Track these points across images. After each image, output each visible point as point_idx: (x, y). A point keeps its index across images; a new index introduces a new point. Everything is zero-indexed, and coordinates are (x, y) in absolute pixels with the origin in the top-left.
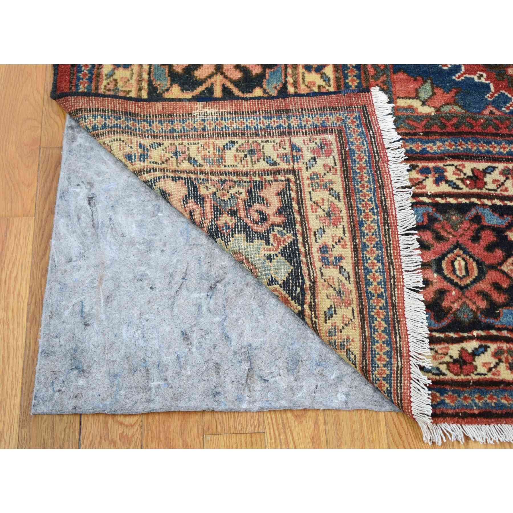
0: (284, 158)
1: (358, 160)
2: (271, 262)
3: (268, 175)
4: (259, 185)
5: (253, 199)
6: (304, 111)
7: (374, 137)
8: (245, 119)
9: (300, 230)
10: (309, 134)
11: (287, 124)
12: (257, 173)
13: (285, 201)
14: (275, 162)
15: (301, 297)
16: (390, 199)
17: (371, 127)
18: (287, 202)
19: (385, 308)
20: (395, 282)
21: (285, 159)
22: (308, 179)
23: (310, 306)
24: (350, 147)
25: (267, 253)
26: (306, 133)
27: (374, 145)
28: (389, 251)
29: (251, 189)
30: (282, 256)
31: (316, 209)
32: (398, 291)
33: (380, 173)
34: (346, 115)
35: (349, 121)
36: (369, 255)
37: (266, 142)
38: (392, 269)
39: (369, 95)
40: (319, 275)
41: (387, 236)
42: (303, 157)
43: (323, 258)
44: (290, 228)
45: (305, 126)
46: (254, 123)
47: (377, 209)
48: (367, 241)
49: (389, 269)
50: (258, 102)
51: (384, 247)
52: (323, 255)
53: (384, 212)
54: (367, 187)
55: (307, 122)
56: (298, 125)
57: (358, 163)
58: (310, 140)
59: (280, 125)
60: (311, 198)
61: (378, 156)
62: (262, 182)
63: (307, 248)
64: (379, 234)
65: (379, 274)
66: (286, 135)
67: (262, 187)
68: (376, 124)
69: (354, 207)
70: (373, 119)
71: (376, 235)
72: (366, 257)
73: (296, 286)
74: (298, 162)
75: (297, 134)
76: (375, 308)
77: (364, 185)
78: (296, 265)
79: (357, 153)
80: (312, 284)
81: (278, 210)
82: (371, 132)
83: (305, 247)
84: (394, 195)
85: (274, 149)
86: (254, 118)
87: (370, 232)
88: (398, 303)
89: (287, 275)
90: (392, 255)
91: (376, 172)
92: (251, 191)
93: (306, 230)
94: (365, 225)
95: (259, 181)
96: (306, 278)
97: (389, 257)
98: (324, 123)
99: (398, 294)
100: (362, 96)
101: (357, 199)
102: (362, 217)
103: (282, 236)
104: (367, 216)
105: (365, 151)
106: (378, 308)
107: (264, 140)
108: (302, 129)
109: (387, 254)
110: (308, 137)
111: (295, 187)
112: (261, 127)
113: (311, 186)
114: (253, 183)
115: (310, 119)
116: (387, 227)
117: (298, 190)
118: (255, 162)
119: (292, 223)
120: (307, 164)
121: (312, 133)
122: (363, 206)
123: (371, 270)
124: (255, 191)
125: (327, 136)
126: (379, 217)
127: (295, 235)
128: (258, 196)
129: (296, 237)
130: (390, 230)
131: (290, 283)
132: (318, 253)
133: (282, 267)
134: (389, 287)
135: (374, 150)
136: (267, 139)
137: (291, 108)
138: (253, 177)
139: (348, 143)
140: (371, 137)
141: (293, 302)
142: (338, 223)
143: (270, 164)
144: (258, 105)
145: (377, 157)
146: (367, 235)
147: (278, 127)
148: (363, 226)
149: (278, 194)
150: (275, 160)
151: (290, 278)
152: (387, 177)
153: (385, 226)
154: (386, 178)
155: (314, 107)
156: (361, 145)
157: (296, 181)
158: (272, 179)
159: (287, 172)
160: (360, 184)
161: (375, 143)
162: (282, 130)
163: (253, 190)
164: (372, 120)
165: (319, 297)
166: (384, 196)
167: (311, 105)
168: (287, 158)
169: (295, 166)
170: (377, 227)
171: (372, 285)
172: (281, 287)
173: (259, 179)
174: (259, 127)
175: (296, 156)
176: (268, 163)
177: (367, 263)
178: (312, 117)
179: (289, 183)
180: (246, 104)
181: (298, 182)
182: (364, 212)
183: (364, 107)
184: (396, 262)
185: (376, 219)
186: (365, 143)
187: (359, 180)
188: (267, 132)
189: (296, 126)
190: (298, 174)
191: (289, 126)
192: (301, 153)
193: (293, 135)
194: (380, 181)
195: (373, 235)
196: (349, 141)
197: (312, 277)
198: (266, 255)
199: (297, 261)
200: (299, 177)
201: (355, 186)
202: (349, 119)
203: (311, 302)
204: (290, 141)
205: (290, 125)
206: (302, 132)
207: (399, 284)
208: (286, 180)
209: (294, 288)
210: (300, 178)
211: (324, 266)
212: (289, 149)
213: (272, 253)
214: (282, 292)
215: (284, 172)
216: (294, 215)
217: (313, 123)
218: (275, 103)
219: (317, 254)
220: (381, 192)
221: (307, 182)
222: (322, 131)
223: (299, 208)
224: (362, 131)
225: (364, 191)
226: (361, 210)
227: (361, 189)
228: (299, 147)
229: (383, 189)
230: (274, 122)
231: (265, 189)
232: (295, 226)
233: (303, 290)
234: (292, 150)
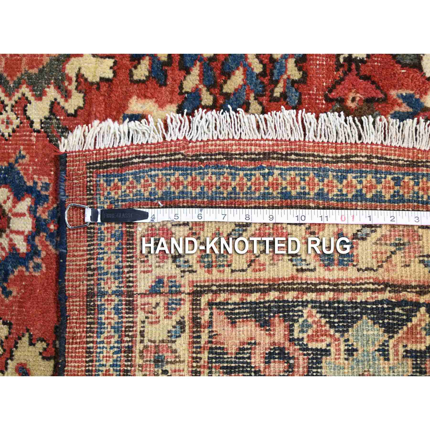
0: (172, 309)
1: (181, 187)
2: (356, 350)
3: (199, 337)
4: (216, 353)
5: (243, 367)
6: (92, 266)
7: (144, 157)
8: (101, 368)
9: (295, 293)
10: (132, 262)
11: (113, 297)
12: (194, 355)
13: (245, 313)
14: (177, 323)
15: (408, 307)
16: (247, 145)
17: (125, 160)
18: (247, 310)
19: (416, 177)
20: (377, 157)
21: (174, 306)
22: (209, 272)
23: (420, 293)
24: (159, 199)
25: (343, 356)
26: (130, 266)
27: (156, 159)
28: (330, 159)
29: (223, 368)
30: (347, 331)
31: (260, 265)
32: (391, 154)
33: (204, 155)
34: (102, 198)
35: (113, 193)
36: (335, 189)
37: (142, 336)
38: (356, 159)
39: (70, 156)
40: (371, 274)
41: (306, 158)
42: (171, 277)
43: (341, 263)
44: (293, 311)
45: (117, 267)
46: (107, 352)
47: (263, 168)
48: (313, 189)
49: (356, 162)
50: (69, 344)
51: (323, 166)
52: (336, 262)
53: (269, 158)
54: (227, 178)
55: (111, 263)
56: (115, 279)
57: (187, 187)
58: (144, 261)
59: (114, 308)
60: (243, 270)
61: (175, 154)
62: (211, 348)
63: (327, 287)
64: (304, 169)
65: (364, 179)
66: (133, 301)
67: (220, 348)
68: (122, 151)
69: (259, 203)
70: (112, 154)
71: (304, 175)
72: (337, 195)
73: (394, 313)
74: (180, 286)
75: (132, 282)
76: (418, 193)
77: (223, 184)
78: (359, 310)
79: (170, 189)
80: (389, 288)
81: (261, 326)
82: (135, 161)
83: (325, 290)
84: (240, 139)
85: (156, 322)
86: (100, 353)
87: (300, 184)
88: (409, 156)
89: (377, 326)
90: (334, 155)
91: (201, 161)
92: (227, 367)
93: (294, 284)
94: (289, 189)
95: (209, 353)
96: (380, 296)
97: (337, 160)
98: (115, 235)
99: (395, 155)
100: (72, 168)
101: (247, 198)
102: (275, 193)
103: (309, 326)
104: (275, 185)
105: (166, 175)
106: (416, 188)
107: (138, 338)
108: (123, 272)
109: (334, 163)
110: (138, 264)
111: (222, 295)
112: (117, 342)
113: (221, 269)
114: (212, 363)
115: (106, 257)
116: (293, 157)
117: (227, 290)
118: (176, 357)
119: (284, 306)
120: (184, 272)
121: (130, 257)
122: (259, 190)
123: (357, 191)
124: (227, 362)
125: (138, 232)
126: (277, 166)
127: (304, 304)
128: (236, 358)
129: (307, 302)
130: (297, 152)
131: (388, 323)
132: (333, 269)
133: (365, 333)
134: (383, 166)
135: (166, 160)
136: (138, 333)
137: (85, 288)
138: (202, 363)
139: (151, 200)
140: (143, 162)
141: (415, 320)
142: (284, 231)
143: (182, 332)
144: (76, 343)
145: (177, 157)
146: (304, 188)
147: (118, 311)
148: (290, 192)
149: (233, 323)
150: (174, 323)
151: (381, 322)
152: (212, 145)
153: (291, 160)
154: (213, 147)
155: (85, 248)
156: (157, 180)
157: (212, 291)
158: (207, 330)
159: (197, 304)
160: (221, 189)
161: (154, 157)
162: (124, 307)
163: (225, 365)
164: (114, 157)
165: (408, 279)
166: (244, 154)
167: (81, 253)
168: (173, 303)
169: (187, 291)
170: (292, 172)
171: (381, 192)
172: (392, 337)
173: (206, 352)
174: (116, 345)
175: (172, 287)
176: (180, 336)
177: (346, 195)
178: (104, 253)
179: (216, 304)
180: (73, 364)
181: (214, 288)
182: (268, 189)
183: (89, 166)
184: (347, 151)
185: (279, 172)
186: (153, 173)
187: (214, 189)
188: (125, 331)
189: (117, 282)
190: (201, 286)
191: (118, 293)
192: (165, 280)
193: (132, 289)
194: (218, 157)
195: (304, 180)
196: (148, 199)
197: (376, 286)
198: (346, 356)
199: (352, 308)
200: (205, 286)
201: (224, 198)
202: (109, 193)
203: (416, 292)
204: (143, 295)
205: (114, 293)
206: (128, 272)
207: (379, 151)
208: (211, 309)
209: (396, 316)
210: (206, 284)
211: (355, 263)
212: (158, 298)
213: (343, 347)
214: (400, 335)
215: (196, 309)
216: (269, 301)
217: (115, 253)
218: (74, 315)
219: (335, 272)
220: (236, 158)
221: (215, 274)
222: (128, 240)
223: (257, 290)
224: (132, 174)
225: (233, 184)
226: (264, 193)
227: (230, 189)
228: (156, 282)
229: (232, 154)
230: (108, 318)
231: (223, 344)
232: (288, 301)
233: (399, 304)
234: (160, 293)
